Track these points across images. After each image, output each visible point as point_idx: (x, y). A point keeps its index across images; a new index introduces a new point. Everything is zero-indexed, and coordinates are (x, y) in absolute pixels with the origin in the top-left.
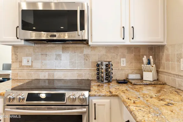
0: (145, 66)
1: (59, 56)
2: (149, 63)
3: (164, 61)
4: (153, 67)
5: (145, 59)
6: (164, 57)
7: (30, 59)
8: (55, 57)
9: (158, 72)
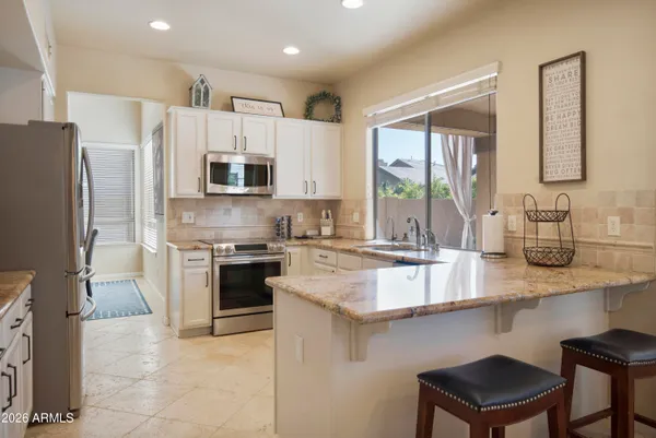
0: (323, 220)
1: (229, 210)
2: (328, 217)
3: (340, 216)
4: (330, 221)
5: (324, 213)
6: (341, 212)
7: (192, 214)
8: (222, 211)
9: (335, 226)
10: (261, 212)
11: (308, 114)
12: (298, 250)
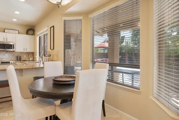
0: (30, 57)
1: (5, 54)
4: (32, 57)
5: (30, 55)
10: (13, 55)
11: (27, 33)
12: (19, 63)
